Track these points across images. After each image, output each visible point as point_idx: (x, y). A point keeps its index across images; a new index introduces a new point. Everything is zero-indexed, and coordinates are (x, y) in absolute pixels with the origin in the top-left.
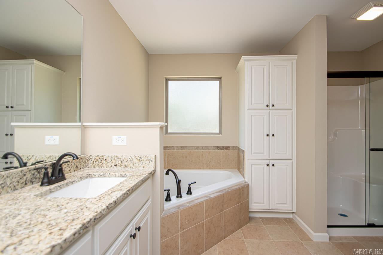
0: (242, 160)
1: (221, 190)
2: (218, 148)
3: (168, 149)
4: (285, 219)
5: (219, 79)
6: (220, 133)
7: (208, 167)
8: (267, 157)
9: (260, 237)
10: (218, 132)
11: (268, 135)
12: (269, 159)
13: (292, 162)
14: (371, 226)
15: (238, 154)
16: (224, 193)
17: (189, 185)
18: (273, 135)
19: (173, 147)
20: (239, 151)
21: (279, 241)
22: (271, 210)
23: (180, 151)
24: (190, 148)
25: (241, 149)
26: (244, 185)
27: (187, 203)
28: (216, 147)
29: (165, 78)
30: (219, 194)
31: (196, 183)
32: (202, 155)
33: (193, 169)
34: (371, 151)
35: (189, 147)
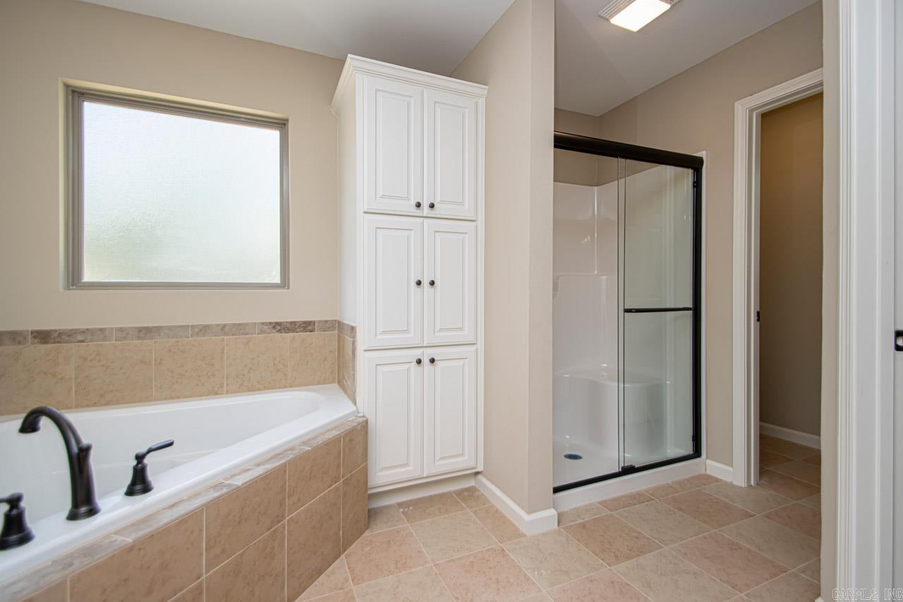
0: (351, 353)
1: (278, 451)
2: (278, 328)
3: (80, 337)
4: (460, 493)
5: (281, 124)
6: (285, 283)
7: (241, 385)
8: (417, 342)
9: (399, 565)
10: (279, 282)
11: (419, 283)
12: (423, 347)
13: (477, 349)
14: (628, 470)
15: (339, 341)
16: (288, 459)
17: (140, 458)
18: (432, 283)
19: (101, 330)
20: (340, 331)
21: (449, 561)
22: (426, 477)
23: (136, 342)
24: (174, 331)
25: (347, 325)
26: (355, 424)
27: (116, 533)
28: (270, 323)
29: (67, 86)
30: (269, 466)
31: (171, 444)
32: (223, 350)
33: (186, 397)
34: (626, 314)
35: (170, 328)
